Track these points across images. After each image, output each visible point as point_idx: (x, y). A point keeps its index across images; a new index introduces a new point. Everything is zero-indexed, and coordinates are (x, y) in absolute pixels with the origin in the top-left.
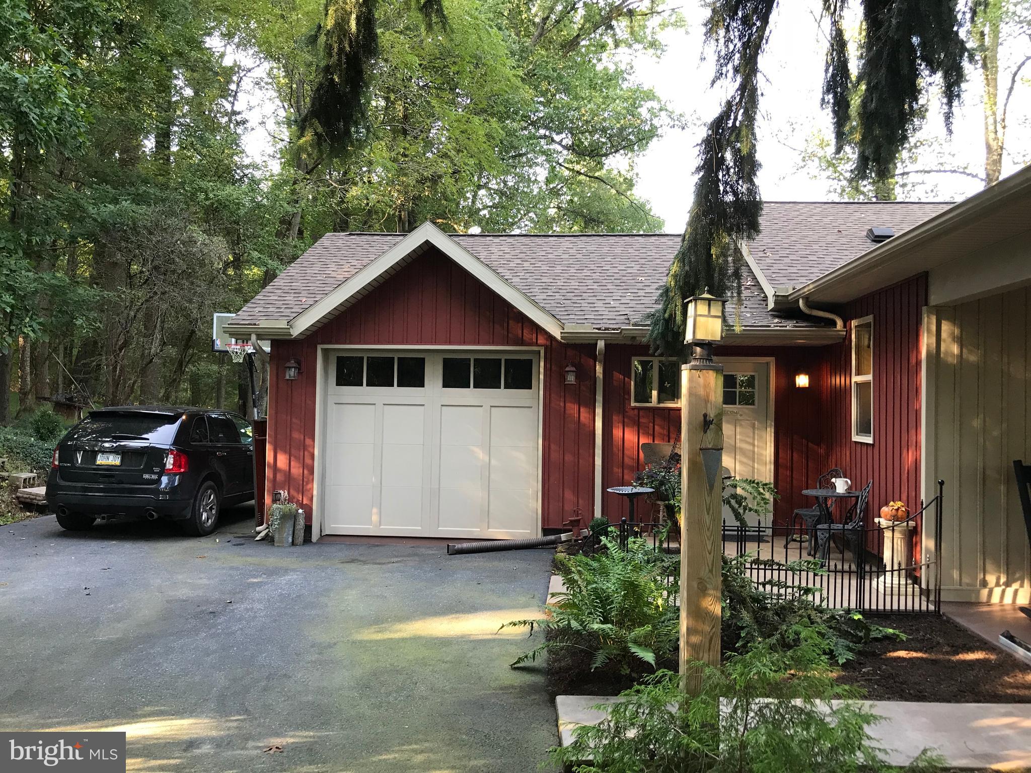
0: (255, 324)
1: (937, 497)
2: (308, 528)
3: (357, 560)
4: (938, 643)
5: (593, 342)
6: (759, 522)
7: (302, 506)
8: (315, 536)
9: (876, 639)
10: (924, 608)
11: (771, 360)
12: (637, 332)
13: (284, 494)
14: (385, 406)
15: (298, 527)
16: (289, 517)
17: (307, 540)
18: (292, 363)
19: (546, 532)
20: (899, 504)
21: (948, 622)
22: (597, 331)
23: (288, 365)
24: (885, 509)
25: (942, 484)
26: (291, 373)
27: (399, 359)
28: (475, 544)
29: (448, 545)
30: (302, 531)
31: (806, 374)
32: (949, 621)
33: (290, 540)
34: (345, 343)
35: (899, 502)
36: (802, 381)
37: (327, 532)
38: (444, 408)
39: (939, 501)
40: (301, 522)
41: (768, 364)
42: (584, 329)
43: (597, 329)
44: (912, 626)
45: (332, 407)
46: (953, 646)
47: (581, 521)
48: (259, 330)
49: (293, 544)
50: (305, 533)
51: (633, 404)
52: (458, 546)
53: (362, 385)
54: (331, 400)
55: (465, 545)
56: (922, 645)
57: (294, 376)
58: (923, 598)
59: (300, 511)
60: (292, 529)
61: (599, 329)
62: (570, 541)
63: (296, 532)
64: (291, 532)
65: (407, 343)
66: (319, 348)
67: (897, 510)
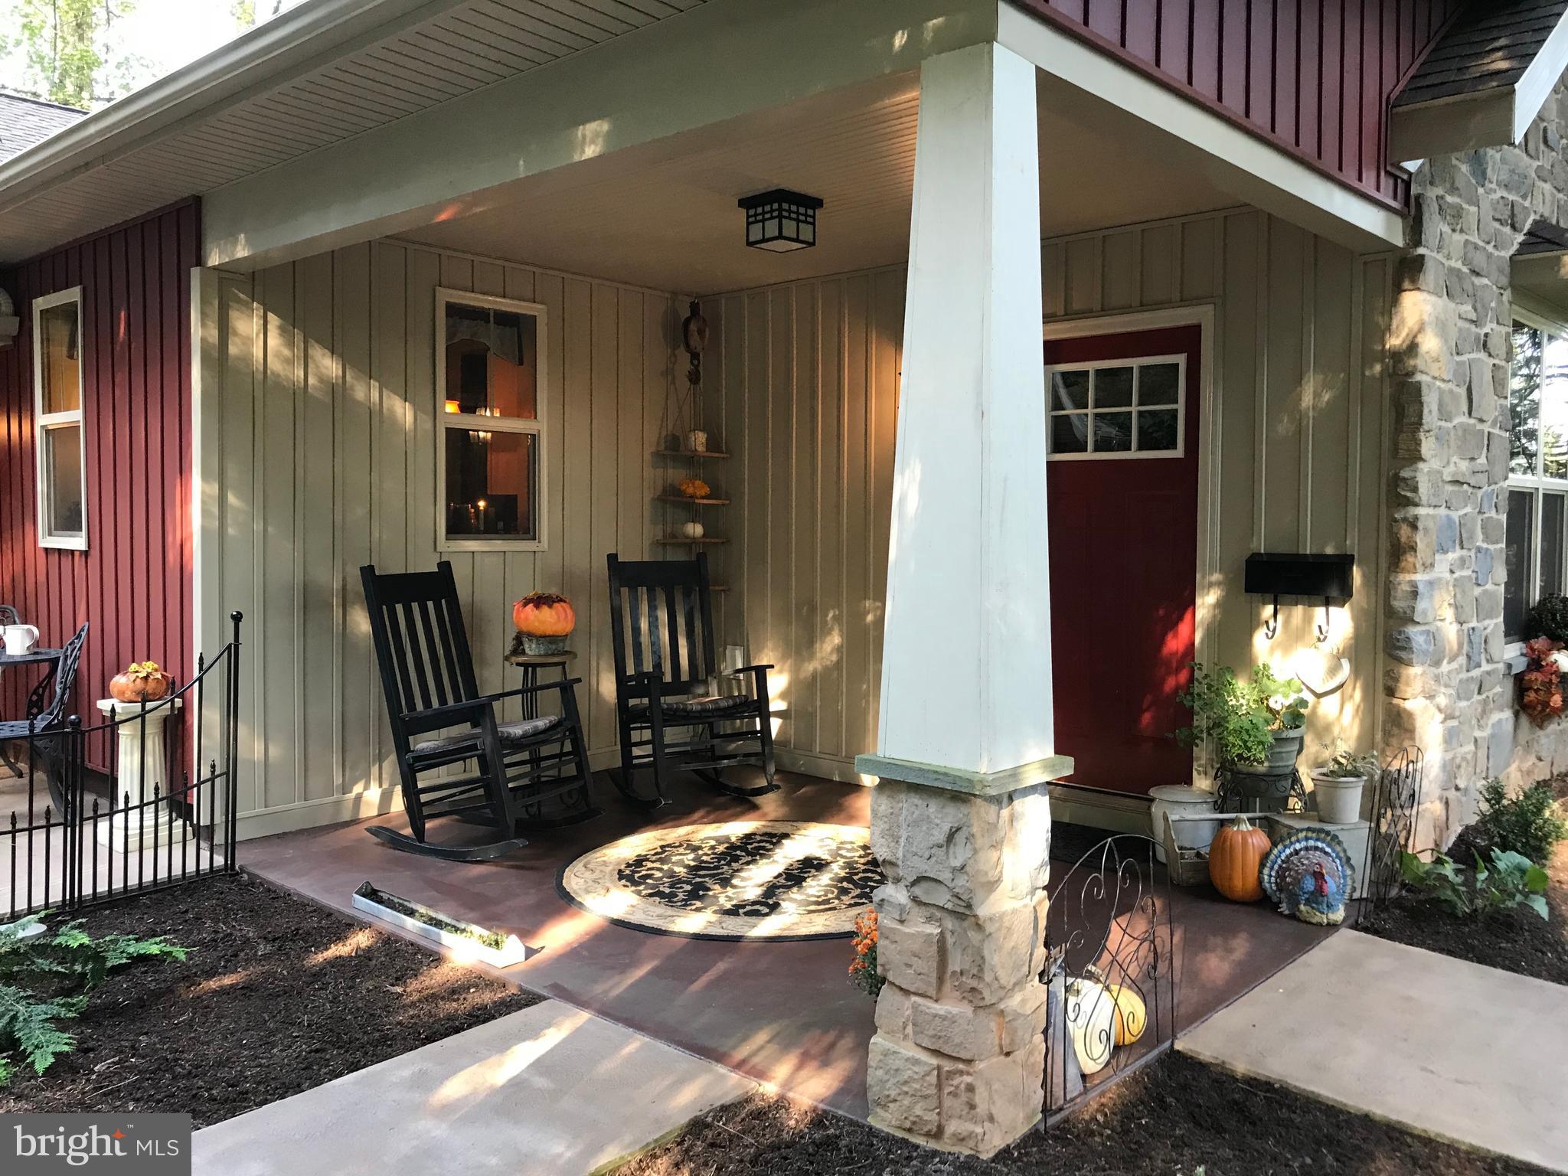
1: (230, 645)
4: (247, 941)
9: (117, 970)
10: (205, 865)
20: (149, 666)
21: (253, 884)
24: (119, 681)
25: (237, 618)
32: (254, 882)
35: (150, 663)
39: (232, 652)
44: (187, 911)
46: (274, 940)
56: (215, 954)
58: (203, 845)
67: (146, 678)
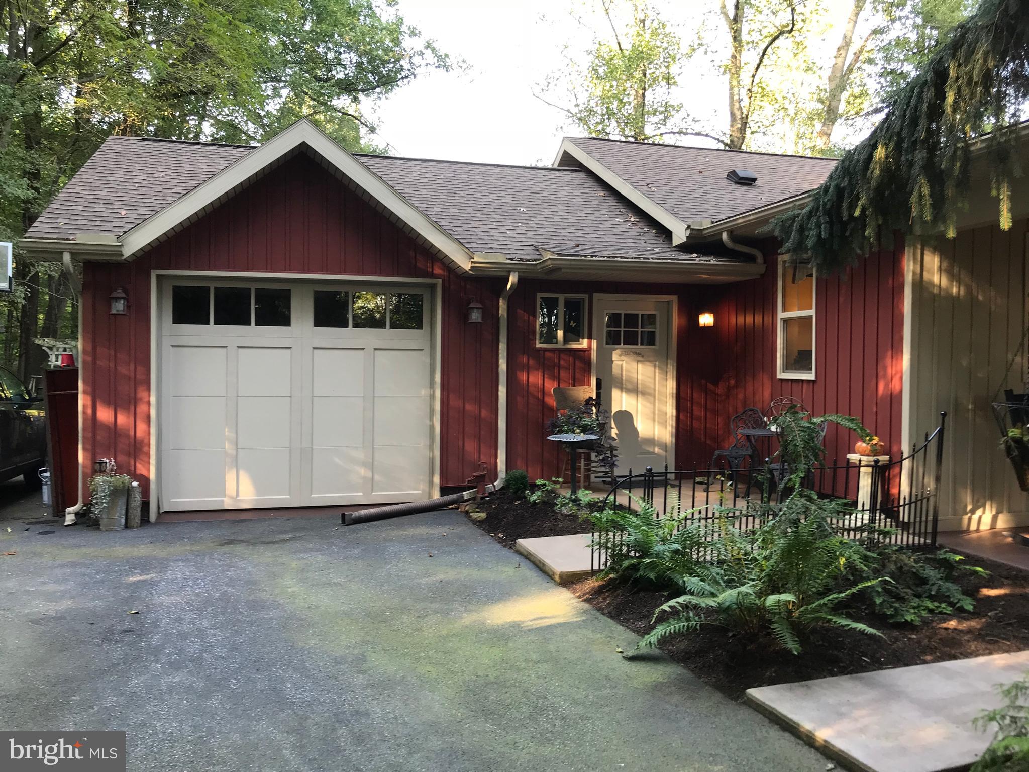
0: (68, 239)
1: (940, 429)
2: (145, 505)
3: (234, 540)
5: (506, 274)
6: (666, 467)
7: (135, 476)
8: (153, 517)
11: (674, 298)
12: (563, 262)
13: (110, 463)
14: (240, 350)
15: (133, 505)
16: (121, 493)
17: (145, 520)
18: (119, 293)
19: (444, 491)
20: (876, 439)
22: (510, 262)
23: (114, 295)
24: (861, 445)
25: (945, 415)
26: (119, 306)
27: (257, 290)
28: (373, 511)
29: (343, 515)
30: (139, 509)
31: (710, 312)
33: (123, 521)
34: (190, 269)
36: (707, 319)
37: (166, 508)
38: (315, 351)
39: (941, 432)
40: (137, 498)
41: (669, 303)
42: (497, 259)
43: (510, 259)
45: (167, 351)
47: (487, 476)
48: (76, 247)
49: (127, 526)
50: (142, 510)
51: (538, 345)
52: (356, 514)
53: (208, 323)
54: (167, 342)
55: (363, 512)
57: (123, 311)
58: (905, 532)
59: (135, 484)
60: (124, 507)
61: (512, 259)
62: (474, 499)
63: (130, 511)
64: (124, 512)
65: (272, 271)
66: (154, 274)
